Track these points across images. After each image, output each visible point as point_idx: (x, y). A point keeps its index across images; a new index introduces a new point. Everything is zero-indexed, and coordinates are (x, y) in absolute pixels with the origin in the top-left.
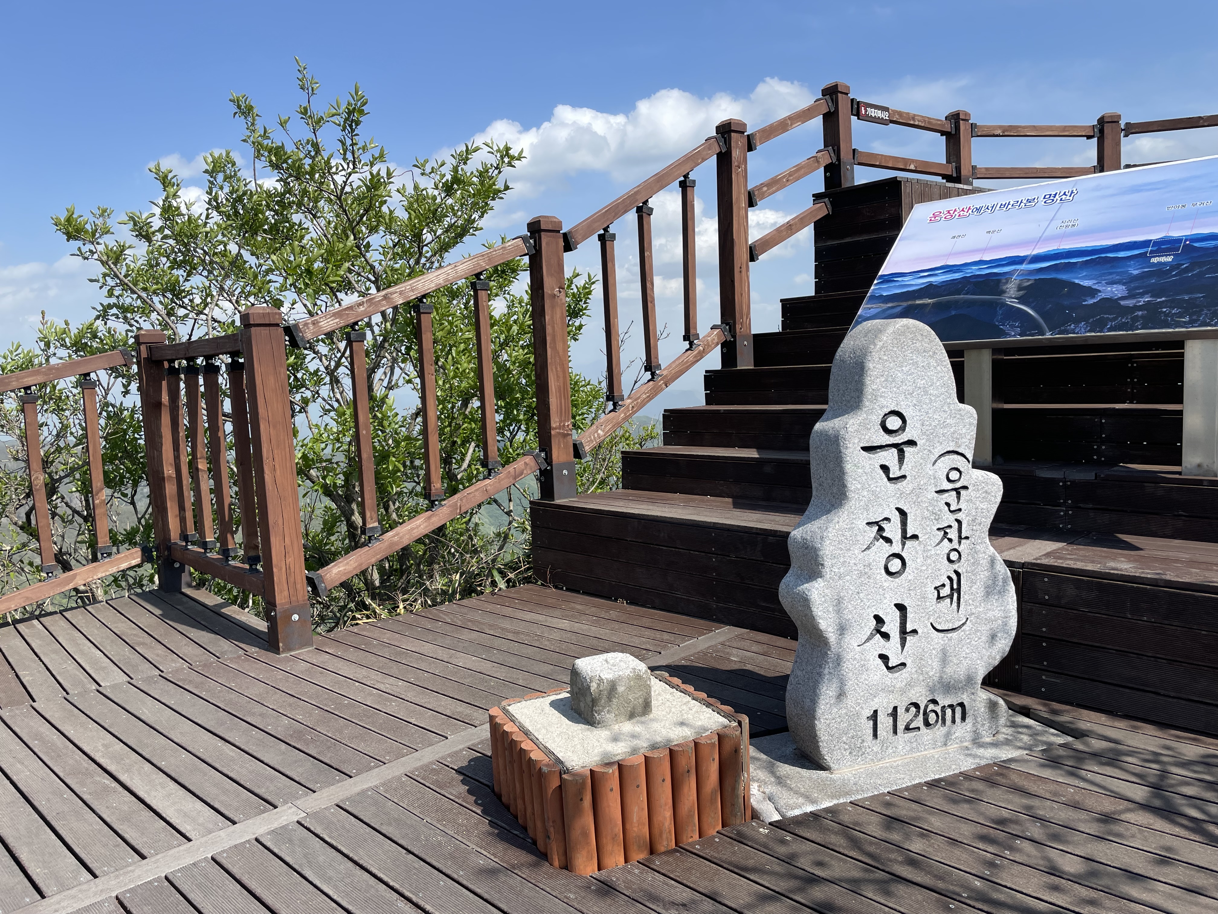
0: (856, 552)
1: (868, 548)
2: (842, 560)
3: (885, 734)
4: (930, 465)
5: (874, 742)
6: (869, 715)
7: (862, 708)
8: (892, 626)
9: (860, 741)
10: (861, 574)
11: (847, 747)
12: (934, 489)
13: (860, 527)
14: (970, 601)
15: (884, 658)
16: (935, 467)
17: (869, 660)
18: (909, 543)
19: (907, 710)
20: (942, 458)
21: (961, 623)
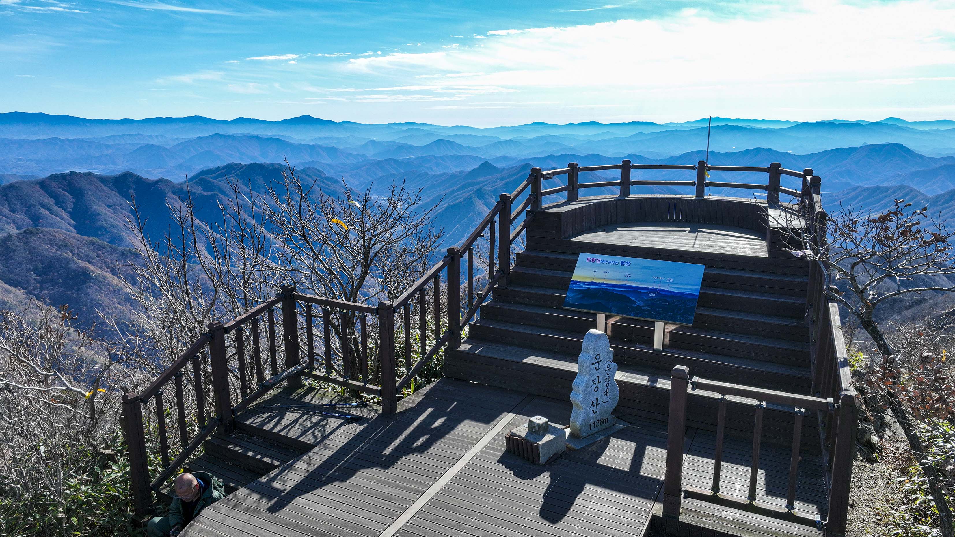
8: (595, 404)
15: (593, 411)
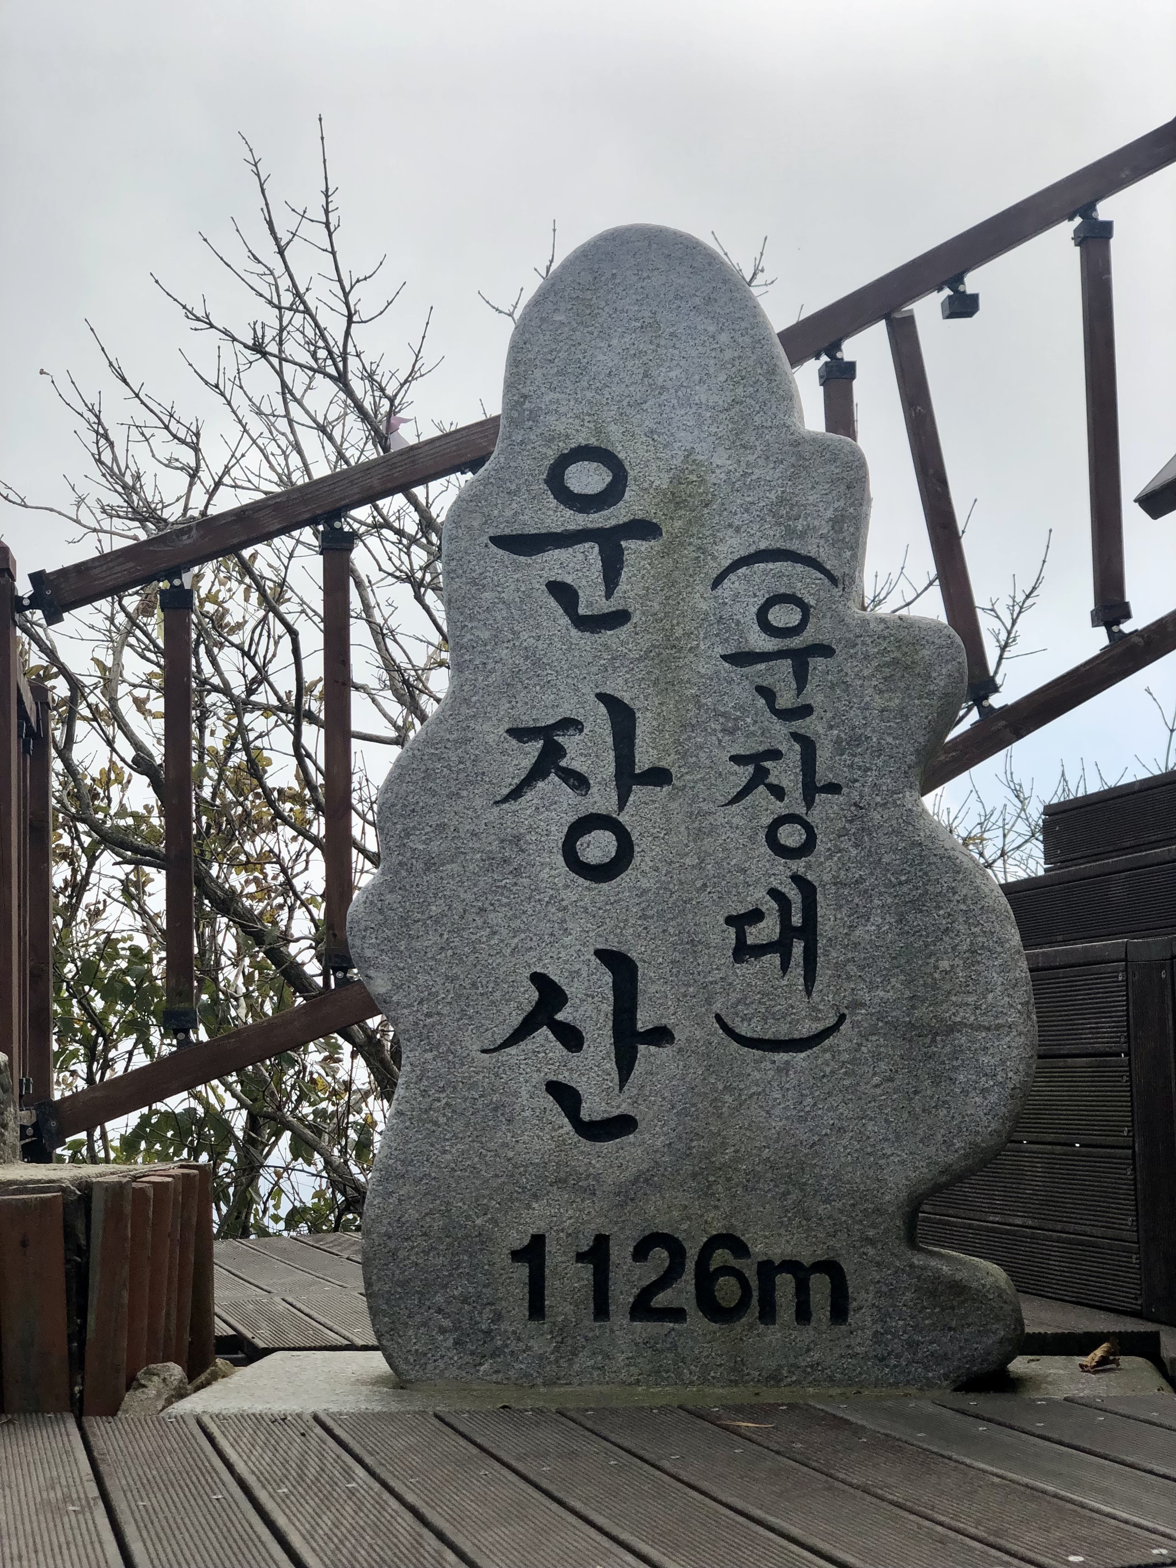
0: (478, 803)
1: (516, 794)
2: (434, 820)
3: (569, 1309)
4: (702, 588)
5: (532, 1325)
6: (518, 1246)
7: (494, 1221)
8: (589, 1011)
9: (487, 1313)
10: (491, 863)
11: (446, 1323)
12: (719, 650)
13: (490, 739)
14: (852, 968)
15: (564, 1094)
16: (719, 591)
17: (516, 1094)
18: (638, 793)
19: (641, 1252)
20: (743, 570)
21: (820, 1026)
